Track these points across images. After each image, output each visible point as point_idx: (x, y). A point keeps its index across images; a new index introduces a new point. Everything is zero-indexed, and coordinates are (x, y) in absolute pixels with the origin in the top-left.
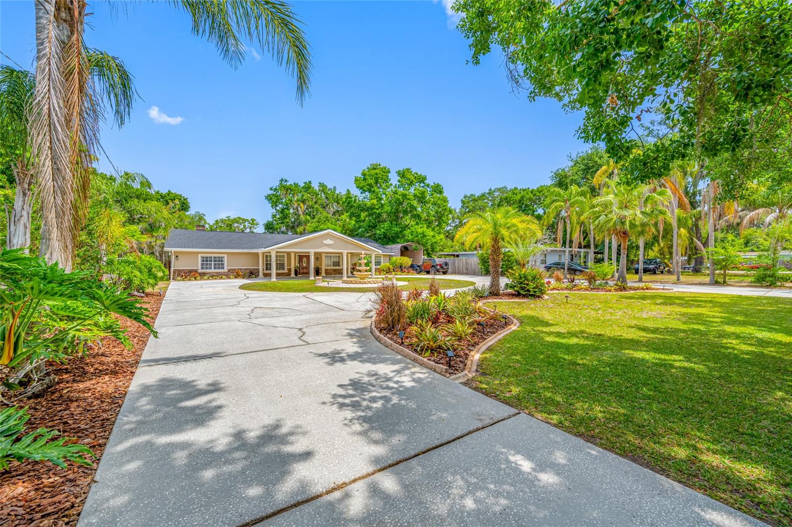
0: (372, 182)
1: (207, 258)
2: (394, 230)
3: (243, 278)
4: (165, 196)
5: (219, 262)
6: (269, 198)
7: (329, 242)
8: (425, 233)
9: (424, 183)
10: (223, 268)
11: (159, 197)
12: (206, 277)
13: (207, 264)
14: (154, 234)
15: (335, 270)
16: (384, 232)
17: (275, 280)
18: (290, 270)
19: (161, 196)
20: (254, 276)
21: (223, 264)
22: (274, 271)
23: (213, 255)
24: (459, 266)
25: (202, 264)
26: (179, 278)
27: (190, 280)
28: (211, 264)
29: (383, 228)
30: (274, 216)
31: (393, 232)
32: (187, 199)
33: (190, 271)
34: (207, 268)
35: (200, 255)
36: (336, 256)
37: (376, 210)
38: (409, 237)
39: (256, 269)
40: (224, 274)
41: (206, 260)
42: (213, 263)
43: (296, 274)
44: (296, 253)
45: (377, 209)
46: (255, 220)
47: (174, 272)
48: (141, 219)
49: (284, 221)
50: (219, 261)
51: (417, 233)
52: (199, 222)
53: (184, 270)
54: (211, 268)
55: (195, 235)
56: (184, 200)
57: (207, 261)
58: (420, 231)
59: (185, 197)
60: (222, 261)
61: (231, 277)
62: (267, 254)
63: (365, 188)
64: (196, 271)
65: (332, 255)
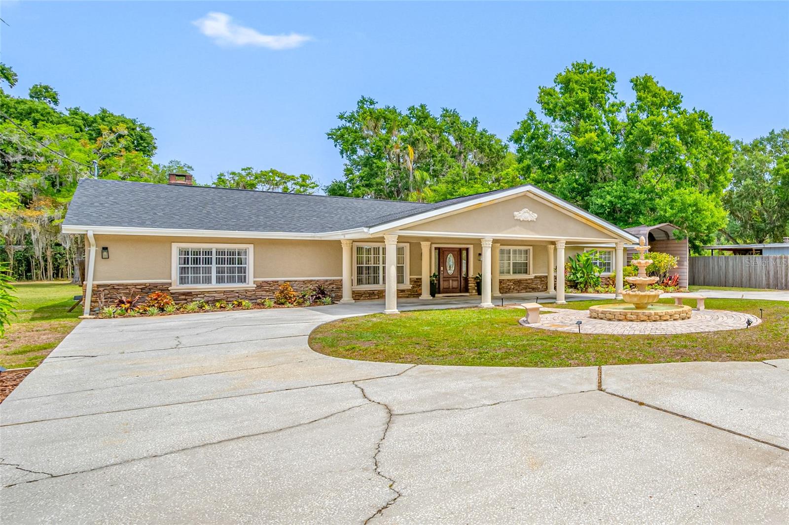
0: (586, 95)
1: (196, 253)
2: (633, 198)
3: (300, 304)
4: (95, 121)
5: (232, 265)
6: (337, 136)
7: (526, 214)
8: (700, 205)
9: (676, 109)
10: (242, 280)
11: (81, 123)
12: (192, 306)
13: (196, 271)
14: (60, 200)
15: (518, 282)
16: (611, 202)
17: (395, 310)
18: (417, 282)
19: (83, 119)
20: (328, 299)
21: (242, 270)
22: (393, 286)
23: (214, 247)
24: (776, 273)
25: (183, 270)
26: (111, 309)
27: (144, 313)
28: (209, 271)
29: (608, 193)
30: (348, 172)
31: (631, 201)
32: (148, 129)
33: (146, 289)
34: (196, 281)
35: (175, 247)
36: (520, 251)
37: (595, 155)
38: (665, 211)
39: (333, 282)
40: (246, 295)
42: (214, 267)
44: (432, 243)
45: (597, 153)
46: (308, 177)
47: (94, 292)
48: (26, 166)
49: (373, 181)
50: (231, 261)
51: (683, 204)
53: (126, 286)
54: (208, 280)
55: (163, 195)
56: (143, 130)
57: (196, 261)
58: (690, 199)
59: (146, 126)
60: (240, 262)
61: (267, 303)
62: (360, 244)
63: (570, 109)
64: (164, 289)
65: (512, 248)
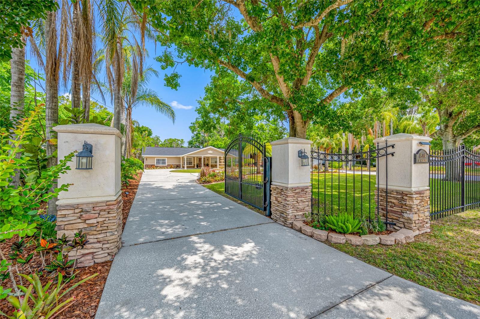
1: (159, 159)
3: (173, 168)
4: (141, 129)
5: (164, 161)
6: (190, 128)
7: (210, 152)
10: (165, 164)
12: (158, 168)
17: (186, 169)
18: (194, 165)
19: (139, 128)
20: (179, 167)
22: (186, 166)
23: (161, 158)
26: (147, 168)
27: (151, 169)
30: (192, 138)
32: (151, 130)
33: (152, 165)
34: (158, 164)
35: (156, 158)
39: (180, 164)
40: (166, 167)
41: (158, 161)
42: (161, 162)
43: (197, 167)
44: (197, 157)
46: (183, 140)
47: (145, 165)
49: (198, 140)
52: (156, 141)
53: (149, 165)
54: (160, 164)
61: (169, 168)
62: (183, 158)
64: (154, 165)
65: (213, 158)
